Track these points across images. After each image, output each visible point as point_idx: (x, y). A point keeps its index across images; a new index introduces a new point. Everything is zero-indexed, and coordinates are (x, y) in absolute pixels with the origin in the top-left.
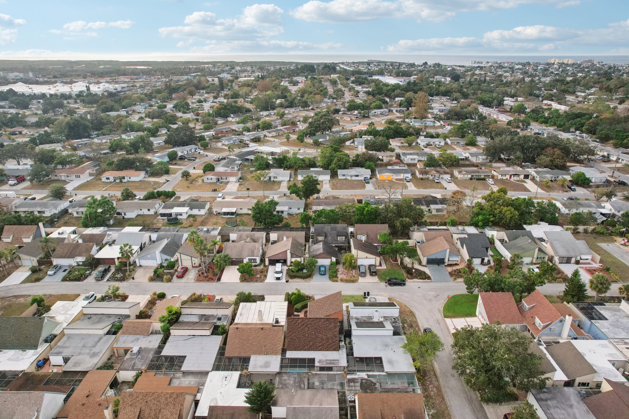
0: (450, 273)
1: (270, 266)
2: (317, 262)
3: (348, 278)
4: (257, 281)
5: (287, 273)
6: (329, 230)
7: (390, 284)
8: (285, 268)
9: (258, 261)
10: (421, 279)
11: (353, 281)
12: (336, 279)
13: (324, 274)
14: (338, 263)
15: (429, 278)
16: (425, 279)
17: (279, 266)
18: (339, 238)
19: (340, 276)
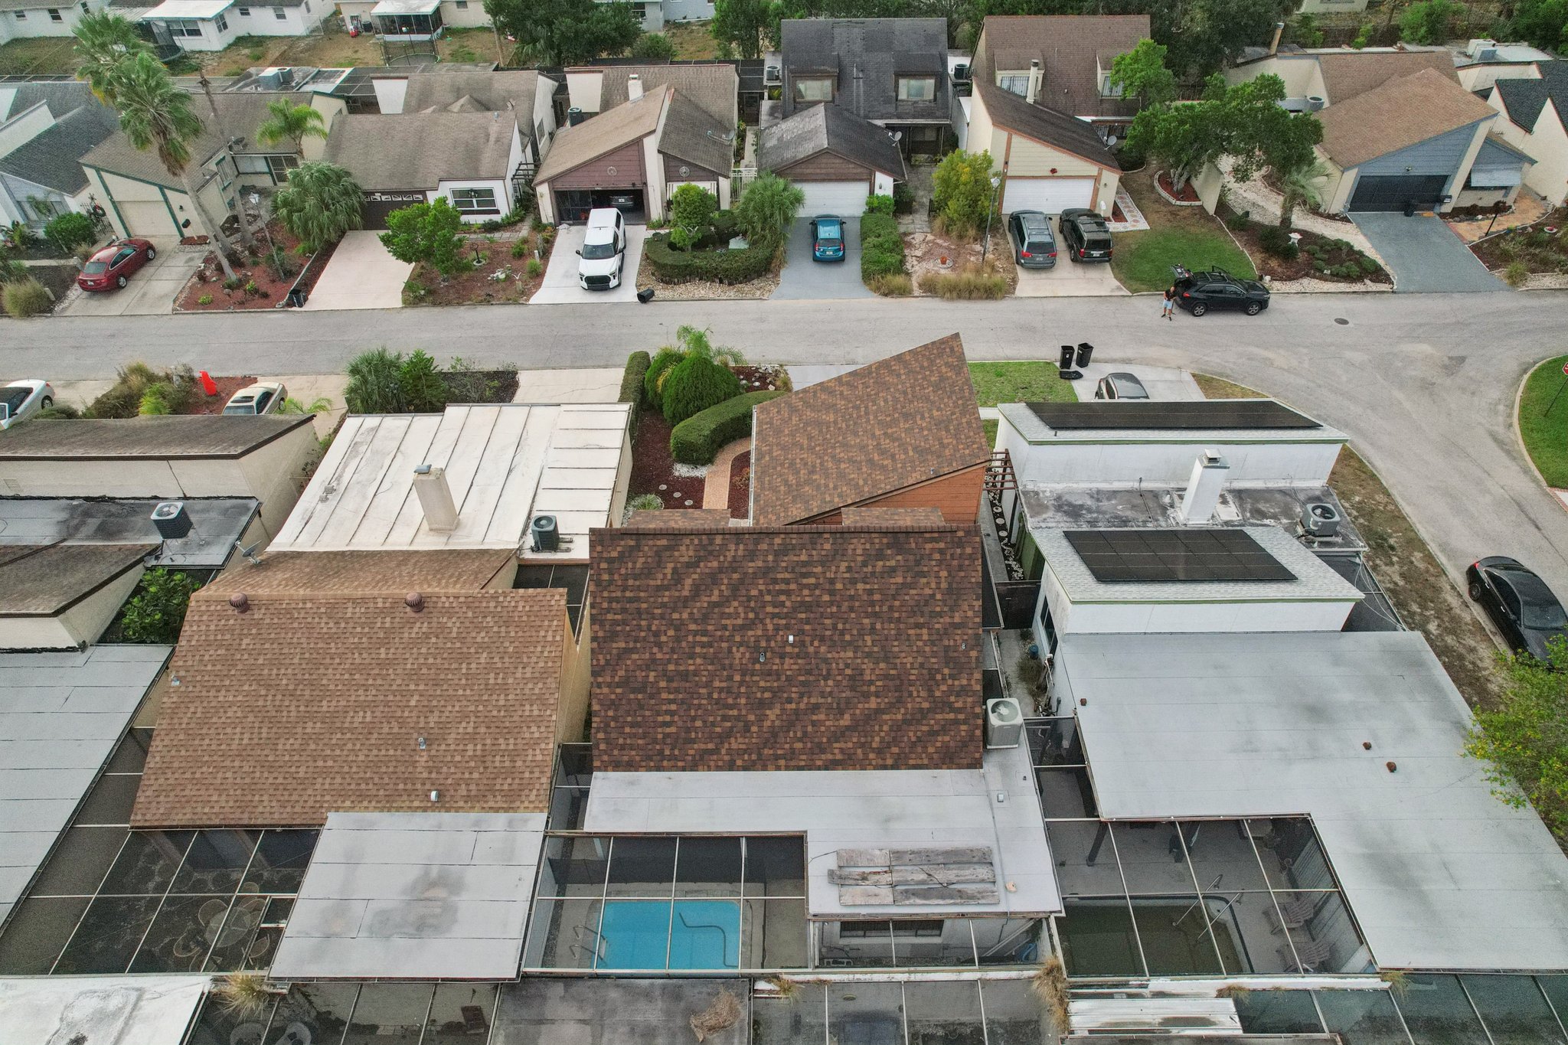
0: (1476, 248)
1: (563, 229)
2: (798, 200)
3: (968, 276)
4: (488, 300)
5: (646, 257)
6: (858, 46)
7: (1189, 306)
8: (639, 234)
9: (504, 203)
10: (1337, 277)
11: (989, 293)
12: (899, 280)
13: (839, 261)
14: (902, 204)
15: (1377, 274)
16: (1359, 279)
17: (602, 224)
18: (907, 88)
19: (919, 269)
